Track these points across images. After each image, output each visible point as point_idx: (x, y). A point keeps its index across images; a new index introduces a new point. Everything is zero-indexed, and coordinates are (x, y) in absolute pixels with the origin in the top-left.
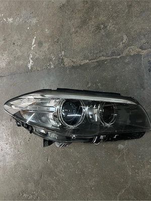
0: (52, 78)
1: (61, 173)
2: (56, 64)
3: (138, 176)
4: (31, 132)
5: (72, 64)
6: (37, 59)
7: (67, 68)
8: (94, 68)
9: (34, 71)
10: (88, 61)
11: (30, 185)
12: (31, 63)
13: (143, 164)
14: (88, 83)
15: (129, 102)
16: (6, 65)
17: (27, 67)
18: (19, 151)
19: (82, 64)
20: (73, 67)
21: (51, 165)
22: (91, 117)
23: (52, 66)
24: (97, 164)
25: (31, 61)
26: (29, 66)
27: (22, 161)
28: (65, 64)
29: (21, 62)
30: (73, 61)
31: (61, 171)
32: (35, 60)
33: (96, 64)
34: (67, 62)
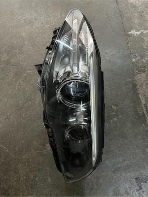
0: (119, 61)
1: (18, 85)
2: (138, 64)
3: (22, 166)
4: (48, 48)
5: (139, 84)
6: (142, 39)
7: (133, 78)
8: (136, 112)
9: (126, 39)
10: (144, 103)
11: (5, 55)
12: (137, 33)
13: (34, 171)
14: (116, 106)
15: (94, 159)
16: (132, 4)
17: (131, 29)
18: (36, 37)
19: (140, 96)
20: (135, 86)
21: (25, 74)
22: (74, 114)
23: (134, 60)
24: (30, 122)
25: (139, 33)
26: (132, 32)
27: (26, 43)
28: (138, 75)
29: (136, 21)
30: (142, 84)
31: (21, 86)
32: (140, 38)
33: (141, 113)
34: (141, 77)
